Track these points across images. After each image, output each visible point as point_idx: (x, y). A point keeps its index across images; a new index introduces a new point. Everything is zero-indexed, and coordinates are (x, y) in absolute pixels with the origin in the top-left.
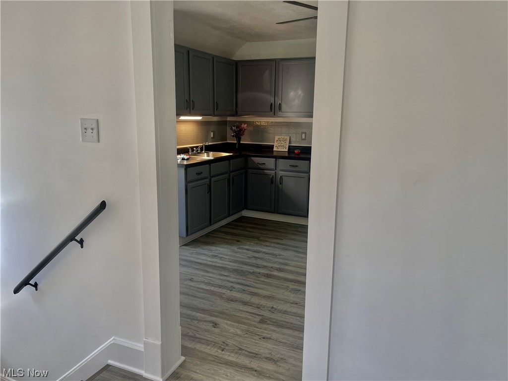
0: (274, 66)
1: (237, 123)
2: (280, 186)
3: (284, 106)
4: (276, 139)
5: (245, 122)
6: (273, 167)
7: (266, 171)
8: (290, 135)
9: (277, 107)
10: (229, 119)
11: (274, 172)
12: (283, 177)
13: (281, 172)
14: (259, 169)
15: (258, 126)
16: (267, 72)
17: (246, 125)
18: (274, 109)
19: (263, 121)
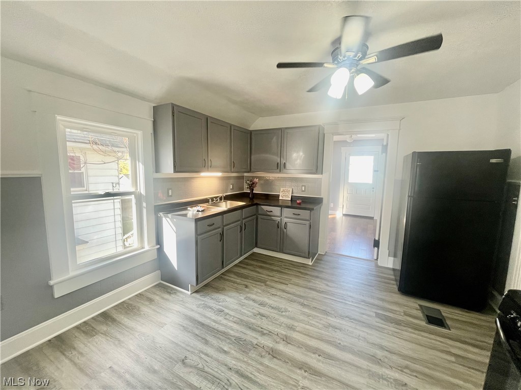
0: (280, 133)
1: (251, 178)
2: (285, 230)
3: (288, 165)
4: (281, 190)
5: (257, 177)
6: (279, 214)
7: (273, 217)
8: (293, 187)
9: (282, 166)
10: (246, 174)
11: (280, 218)
12: (288, 224)
13: (285, 219)
14: (267, 215)
15: (267, 180)
16: (274, 139)
17: (257, 180)
18: (280, 167)
19: (271, 176)
